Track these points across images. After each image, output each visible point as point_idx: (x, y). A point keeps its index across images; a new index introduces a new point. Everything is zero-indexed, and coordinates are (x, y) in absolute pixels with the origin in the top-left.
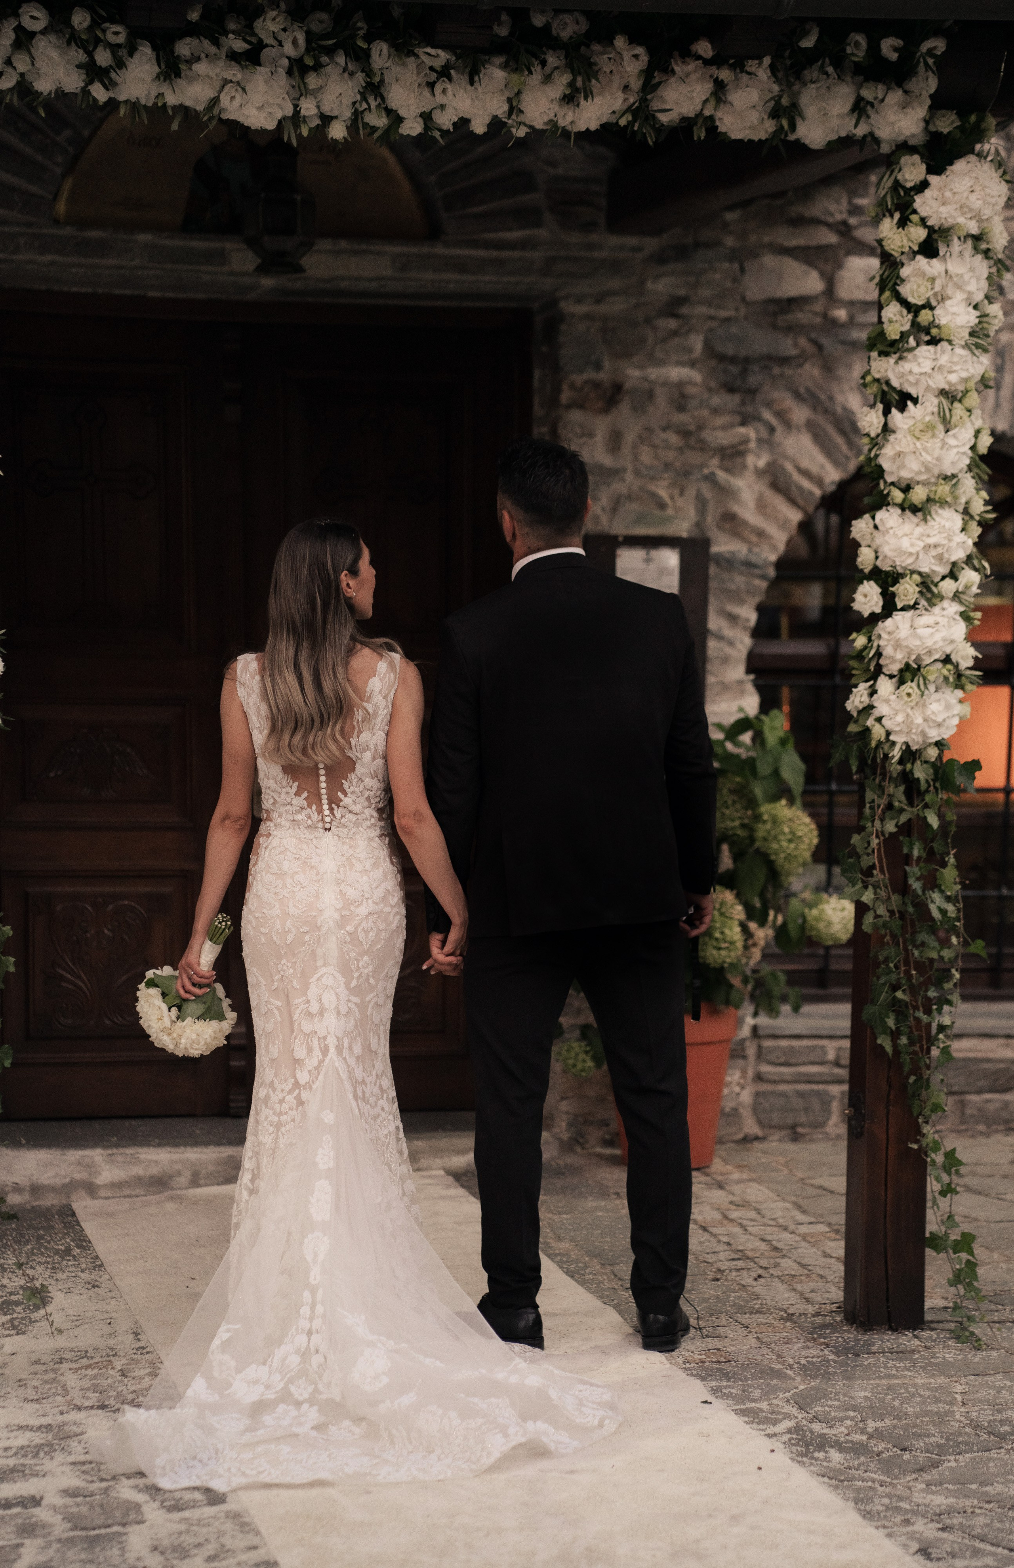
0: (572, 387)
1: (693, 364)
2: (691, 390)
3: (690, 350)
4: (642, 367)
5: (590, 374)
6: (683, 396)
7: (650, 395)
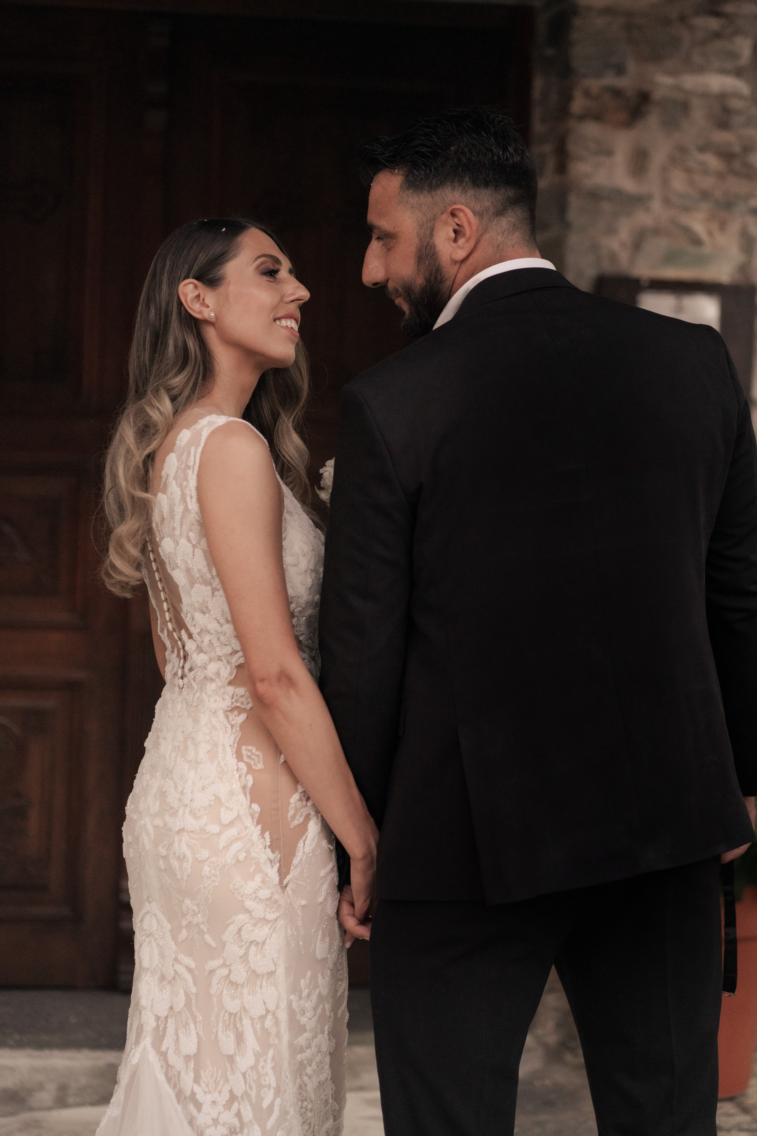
0: (587, 94)
1: (738, 73)
2: (736, 104)
3: (734, 55)
4: (674, 73)
5: (610, 80)
6: (727, 111)
7: (684, 107)
